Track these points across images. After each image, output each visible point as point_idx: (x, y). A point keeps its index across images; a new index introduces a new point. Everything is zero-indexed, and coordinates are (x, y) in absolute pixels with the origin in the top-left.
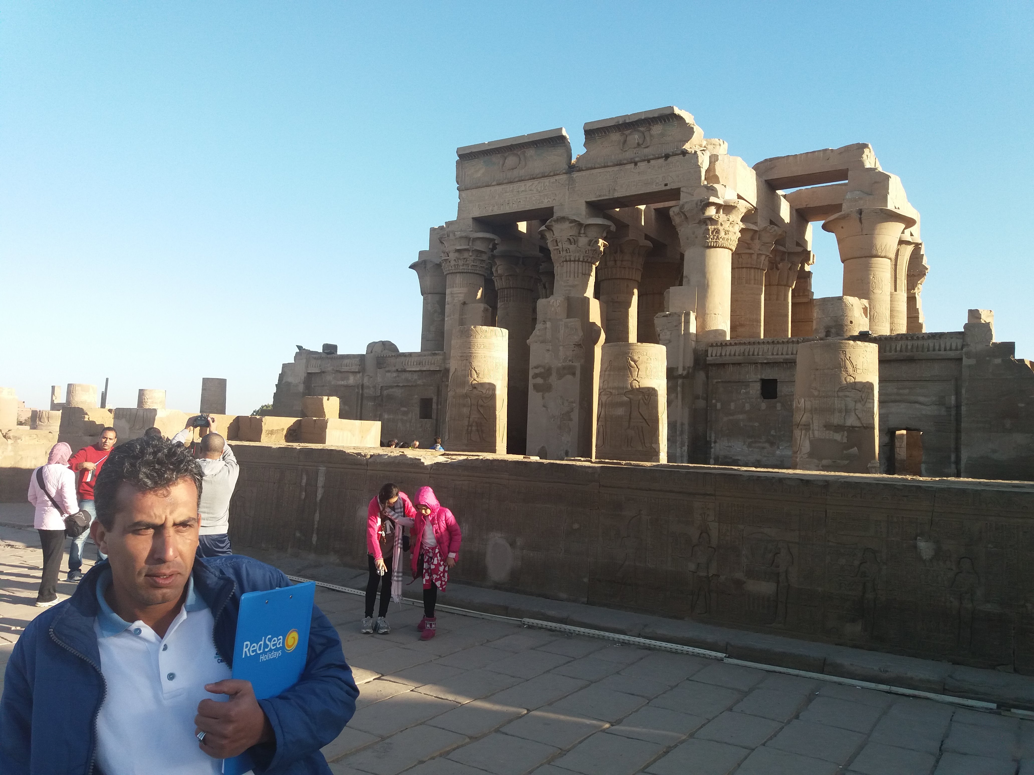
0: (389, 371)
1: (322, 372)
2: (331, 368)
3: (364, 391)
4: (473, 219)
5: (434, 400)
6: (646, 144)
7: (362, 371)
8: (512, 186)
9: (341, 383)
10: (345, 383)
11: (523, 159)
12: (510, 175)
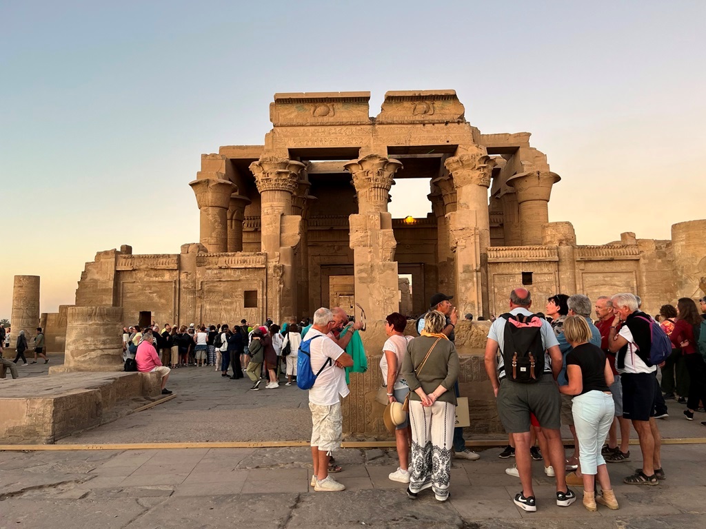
0: (209, 269)
1: (134, 270)
2: (145, 266)
3: (182, 286)
4: (289, 149)
5: (258, 292)
6: (431, 112)
7: (180, 268)
8: (323, 128)
9: (154, 279)
10: (160, 279)
11: (331, 110)
12: (320, 120)
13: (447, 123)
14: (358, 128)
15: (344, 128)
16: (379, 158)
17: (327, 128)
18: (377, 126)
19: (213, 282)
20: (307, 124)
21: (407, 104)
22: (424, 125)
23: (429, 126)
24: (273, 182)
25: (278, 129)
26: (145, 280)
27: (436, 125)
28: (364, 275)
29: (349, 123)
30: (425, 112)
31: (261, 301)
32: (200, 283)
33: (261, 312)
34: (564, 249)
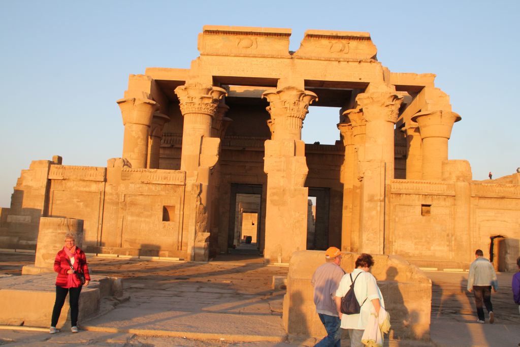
0: (132, 183)
1: (64, 179)
2: (75, 176)
3: (107, 197)
4: (213, 76)
5: (176, 207)
6: (346, 51)
7: (105, 180)
8: (246, 58)
9: (82, 189)
10: (87, 189)
11: (255, 42)
12: (244, 51)
13: (360, 62)
14: (278, 60)
15: (265, 60)
16: (297, 89)
17: (250, 60)
18: (296, 61)
19: (135, 195)
20: (232, 55)
21: (325, 42)
22: (339, 62)
23: (343, 64)
24: (197, 106)
25: (204, 58)
26: (74, 189)
27: (350, 63)
28: (276, 198)
29: (270, 56)
30: (341, 51)
31: (178, 216)
32: (123, 195)
33: (178, 226)
34: (461, 184)
